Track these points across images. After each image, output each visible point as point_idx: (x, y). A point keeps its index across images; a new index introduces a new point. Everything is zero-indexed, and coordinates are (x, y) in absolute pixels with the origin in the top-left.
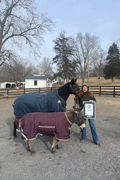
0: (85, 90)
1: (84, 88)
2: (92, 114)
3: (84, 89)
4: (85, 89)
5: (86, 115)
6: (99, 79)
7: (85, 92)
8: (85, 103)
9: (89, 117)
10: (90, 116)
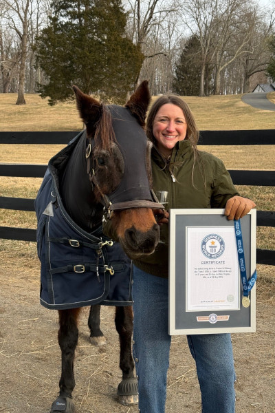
0: (167, 133)
1: (160, 114)
2: (230, 299)
3: (164, 125)
4: (173, 127)
5: (190, 307)
6: (21, 101)
7: (171, 143)
8: (183, 222)
9: (213, 319)
10: (219, 313)
